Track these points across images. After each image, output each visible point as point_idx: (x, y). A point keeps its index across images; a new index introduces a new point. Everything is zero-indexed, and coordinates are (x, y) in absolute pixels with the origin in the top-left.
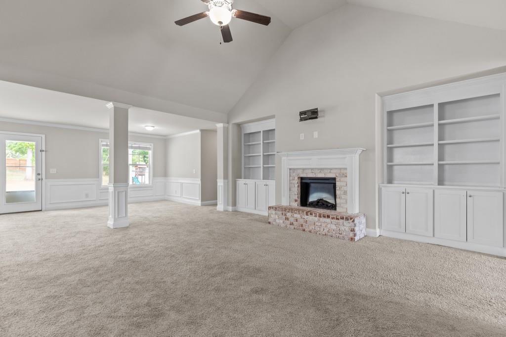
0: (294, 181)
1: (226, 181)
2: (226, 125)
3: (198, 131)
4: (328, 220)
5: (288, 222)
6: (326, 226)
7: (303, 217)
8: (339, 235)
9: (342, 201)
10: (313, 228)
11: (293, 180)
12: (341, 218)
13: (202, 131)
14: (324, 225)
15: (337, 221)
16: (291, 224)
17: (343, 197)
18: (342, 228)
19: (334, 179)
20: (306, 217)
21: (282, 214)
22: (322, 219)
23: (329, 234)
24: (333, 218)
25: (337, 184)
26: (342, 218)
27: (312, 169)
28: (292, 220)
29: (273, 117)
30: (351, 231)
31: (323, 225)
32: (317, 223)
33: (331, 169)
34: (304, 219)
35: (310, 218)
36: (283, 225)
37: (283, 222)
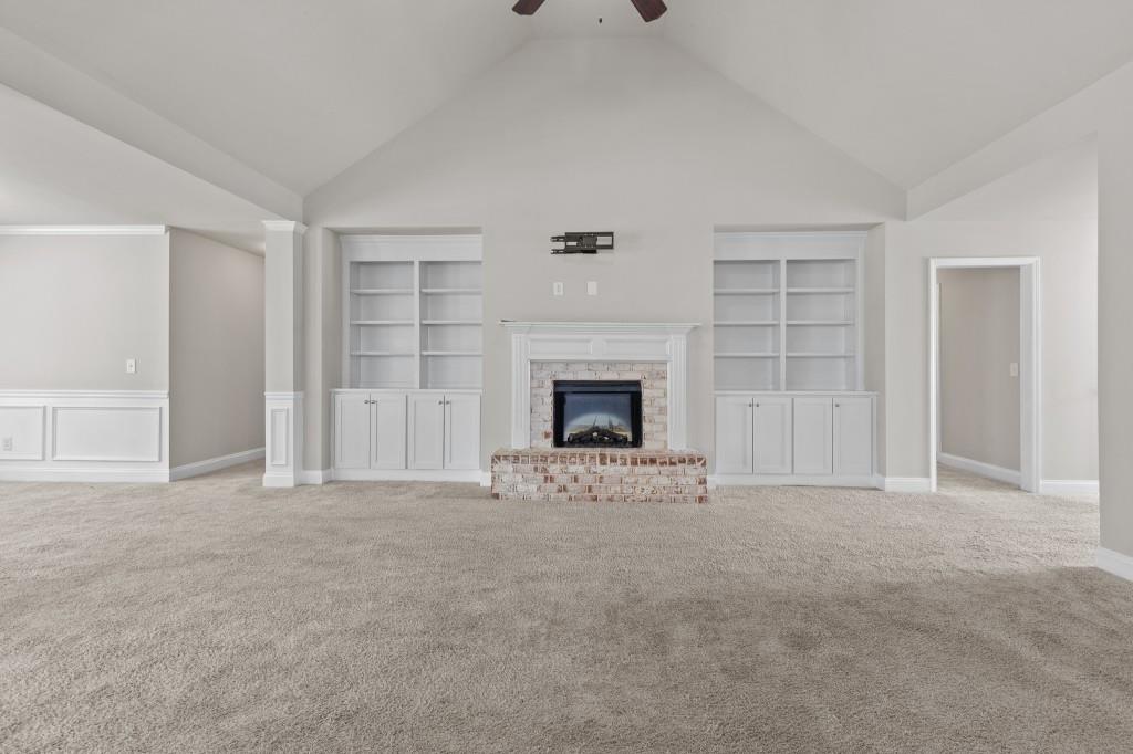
0: (542, 390)
1: (301, 395)
2: (303, 229)
3: (159, 230)
4: (652, 469)
5: (552, 487)
6: (648, 482)
7: (593, 469)
8: (676, 495)
9: (655, 428)
10: (618, 489)
11: (541, 387)
12: (680, 462)
13: (174, 231)
14: (642, 480)
15: (672, 468)
16: (560, 491)
17: (657, 418)
18: (683, 481)
19: (637, 384)
20: (599, 468)
21: (536, 469)
22: (639, 469)
23: (654, 497)
24: (662, 464)
25: (646, 394)
26: (682, 461)
27: (589, 363)
28: (562, 479)
29: (475, 230)
30: (700, 483)
31: (640, 481)
32: (627, 479)
33: (633, 363)
34: (595, 473)
35: (610, 470)
36: (535, 497)
37: (539, 489)
